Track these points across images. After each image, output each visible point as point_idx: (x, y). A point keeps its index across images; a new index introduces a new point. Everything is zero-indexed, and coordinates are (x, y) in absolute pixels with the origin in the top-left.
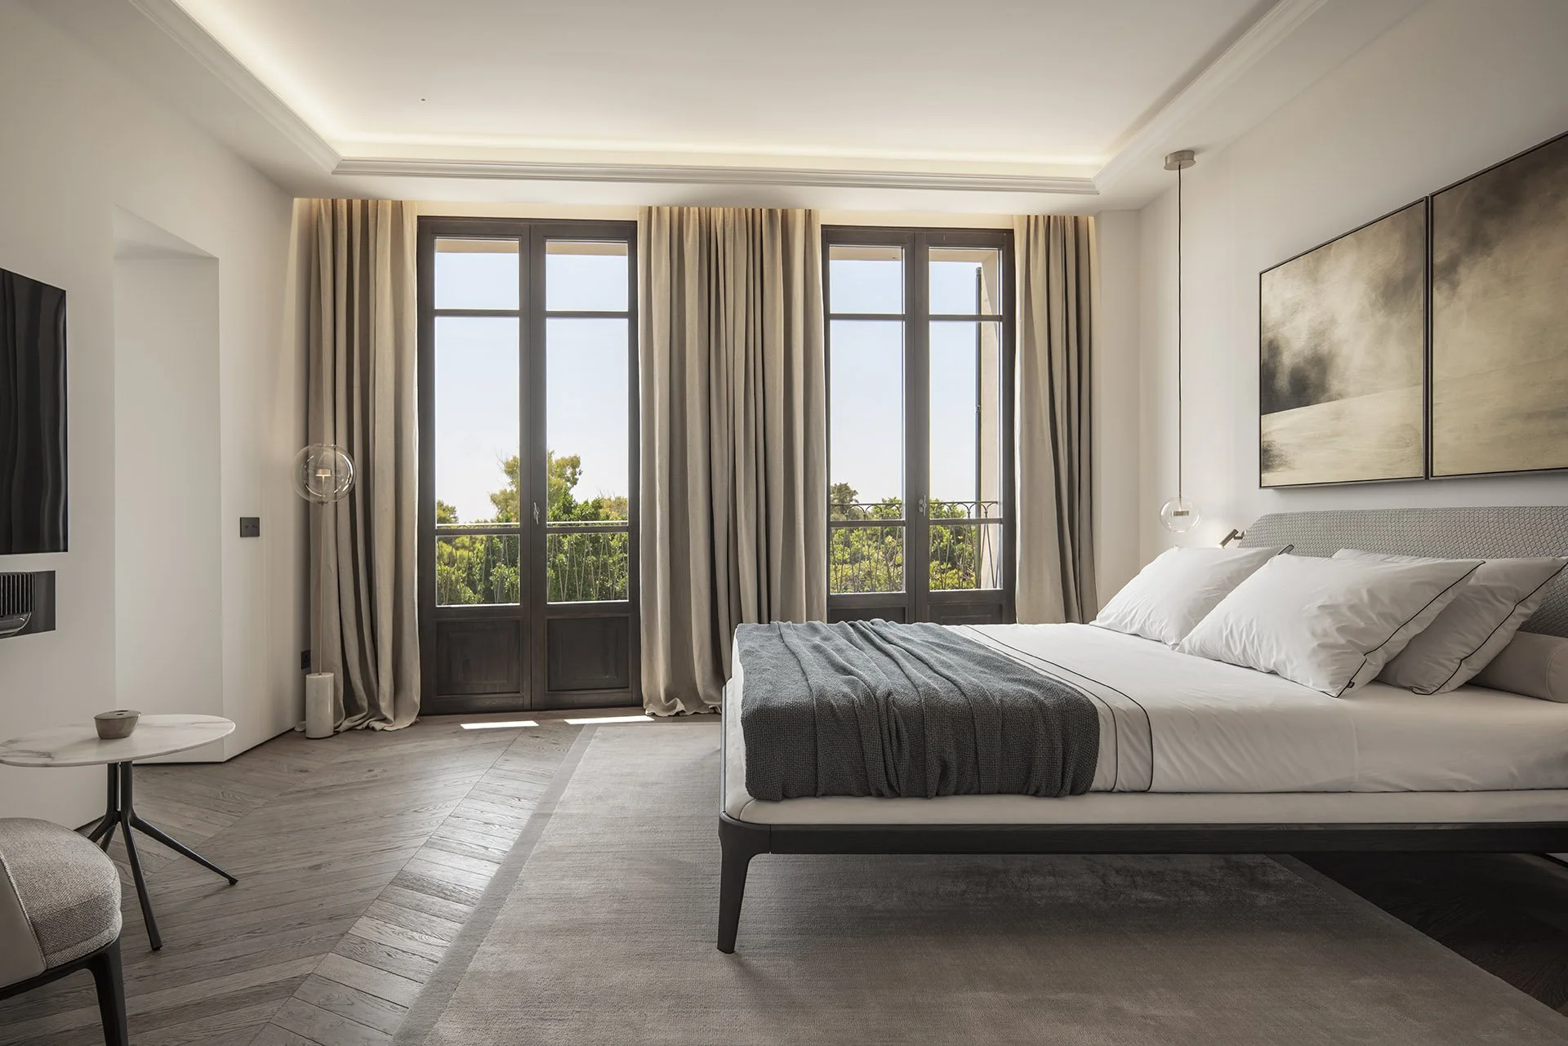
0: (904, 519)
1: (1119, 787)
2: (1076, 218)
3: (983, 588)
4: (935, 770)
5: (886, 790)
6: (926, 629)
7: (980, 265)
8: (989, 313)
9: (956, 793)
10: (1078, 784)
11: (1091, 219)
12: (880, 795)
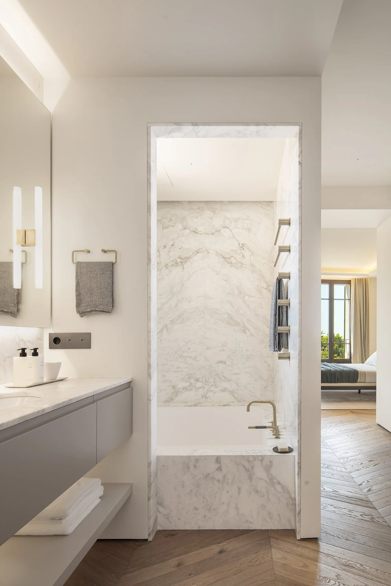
0: (328, 343)
1: (361, 382)
2: (365, 279)
3: (345, 358)
4: (337, 379)
5: (330, 382)
6: (334, 364)
7: (345, 286)
8: (347, 299)
9: (340, 382)
10: (356, 382)
11: (369, 279)
12: (330, 383)
